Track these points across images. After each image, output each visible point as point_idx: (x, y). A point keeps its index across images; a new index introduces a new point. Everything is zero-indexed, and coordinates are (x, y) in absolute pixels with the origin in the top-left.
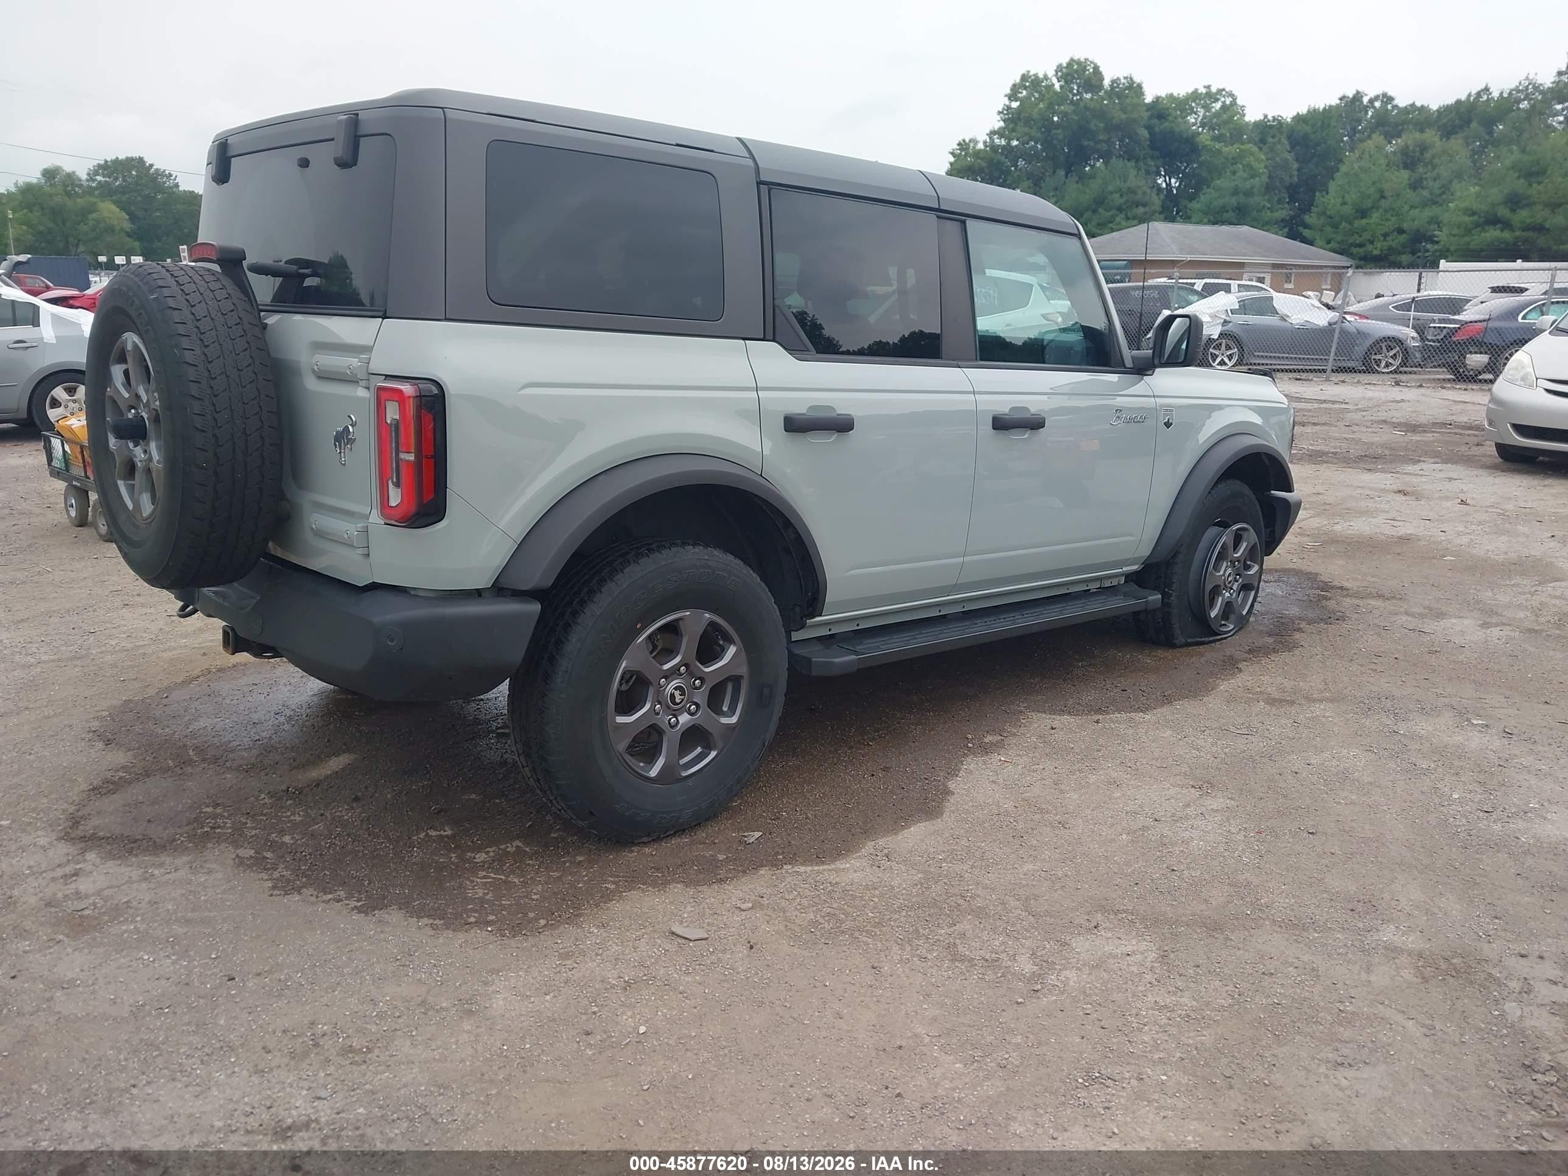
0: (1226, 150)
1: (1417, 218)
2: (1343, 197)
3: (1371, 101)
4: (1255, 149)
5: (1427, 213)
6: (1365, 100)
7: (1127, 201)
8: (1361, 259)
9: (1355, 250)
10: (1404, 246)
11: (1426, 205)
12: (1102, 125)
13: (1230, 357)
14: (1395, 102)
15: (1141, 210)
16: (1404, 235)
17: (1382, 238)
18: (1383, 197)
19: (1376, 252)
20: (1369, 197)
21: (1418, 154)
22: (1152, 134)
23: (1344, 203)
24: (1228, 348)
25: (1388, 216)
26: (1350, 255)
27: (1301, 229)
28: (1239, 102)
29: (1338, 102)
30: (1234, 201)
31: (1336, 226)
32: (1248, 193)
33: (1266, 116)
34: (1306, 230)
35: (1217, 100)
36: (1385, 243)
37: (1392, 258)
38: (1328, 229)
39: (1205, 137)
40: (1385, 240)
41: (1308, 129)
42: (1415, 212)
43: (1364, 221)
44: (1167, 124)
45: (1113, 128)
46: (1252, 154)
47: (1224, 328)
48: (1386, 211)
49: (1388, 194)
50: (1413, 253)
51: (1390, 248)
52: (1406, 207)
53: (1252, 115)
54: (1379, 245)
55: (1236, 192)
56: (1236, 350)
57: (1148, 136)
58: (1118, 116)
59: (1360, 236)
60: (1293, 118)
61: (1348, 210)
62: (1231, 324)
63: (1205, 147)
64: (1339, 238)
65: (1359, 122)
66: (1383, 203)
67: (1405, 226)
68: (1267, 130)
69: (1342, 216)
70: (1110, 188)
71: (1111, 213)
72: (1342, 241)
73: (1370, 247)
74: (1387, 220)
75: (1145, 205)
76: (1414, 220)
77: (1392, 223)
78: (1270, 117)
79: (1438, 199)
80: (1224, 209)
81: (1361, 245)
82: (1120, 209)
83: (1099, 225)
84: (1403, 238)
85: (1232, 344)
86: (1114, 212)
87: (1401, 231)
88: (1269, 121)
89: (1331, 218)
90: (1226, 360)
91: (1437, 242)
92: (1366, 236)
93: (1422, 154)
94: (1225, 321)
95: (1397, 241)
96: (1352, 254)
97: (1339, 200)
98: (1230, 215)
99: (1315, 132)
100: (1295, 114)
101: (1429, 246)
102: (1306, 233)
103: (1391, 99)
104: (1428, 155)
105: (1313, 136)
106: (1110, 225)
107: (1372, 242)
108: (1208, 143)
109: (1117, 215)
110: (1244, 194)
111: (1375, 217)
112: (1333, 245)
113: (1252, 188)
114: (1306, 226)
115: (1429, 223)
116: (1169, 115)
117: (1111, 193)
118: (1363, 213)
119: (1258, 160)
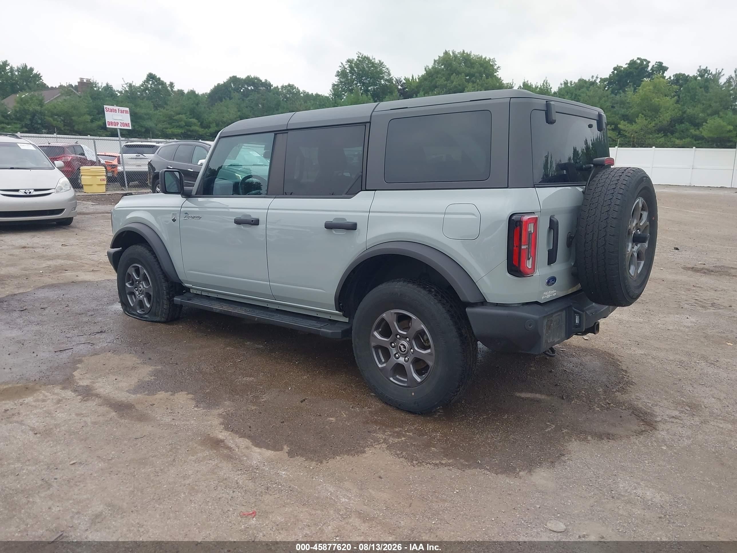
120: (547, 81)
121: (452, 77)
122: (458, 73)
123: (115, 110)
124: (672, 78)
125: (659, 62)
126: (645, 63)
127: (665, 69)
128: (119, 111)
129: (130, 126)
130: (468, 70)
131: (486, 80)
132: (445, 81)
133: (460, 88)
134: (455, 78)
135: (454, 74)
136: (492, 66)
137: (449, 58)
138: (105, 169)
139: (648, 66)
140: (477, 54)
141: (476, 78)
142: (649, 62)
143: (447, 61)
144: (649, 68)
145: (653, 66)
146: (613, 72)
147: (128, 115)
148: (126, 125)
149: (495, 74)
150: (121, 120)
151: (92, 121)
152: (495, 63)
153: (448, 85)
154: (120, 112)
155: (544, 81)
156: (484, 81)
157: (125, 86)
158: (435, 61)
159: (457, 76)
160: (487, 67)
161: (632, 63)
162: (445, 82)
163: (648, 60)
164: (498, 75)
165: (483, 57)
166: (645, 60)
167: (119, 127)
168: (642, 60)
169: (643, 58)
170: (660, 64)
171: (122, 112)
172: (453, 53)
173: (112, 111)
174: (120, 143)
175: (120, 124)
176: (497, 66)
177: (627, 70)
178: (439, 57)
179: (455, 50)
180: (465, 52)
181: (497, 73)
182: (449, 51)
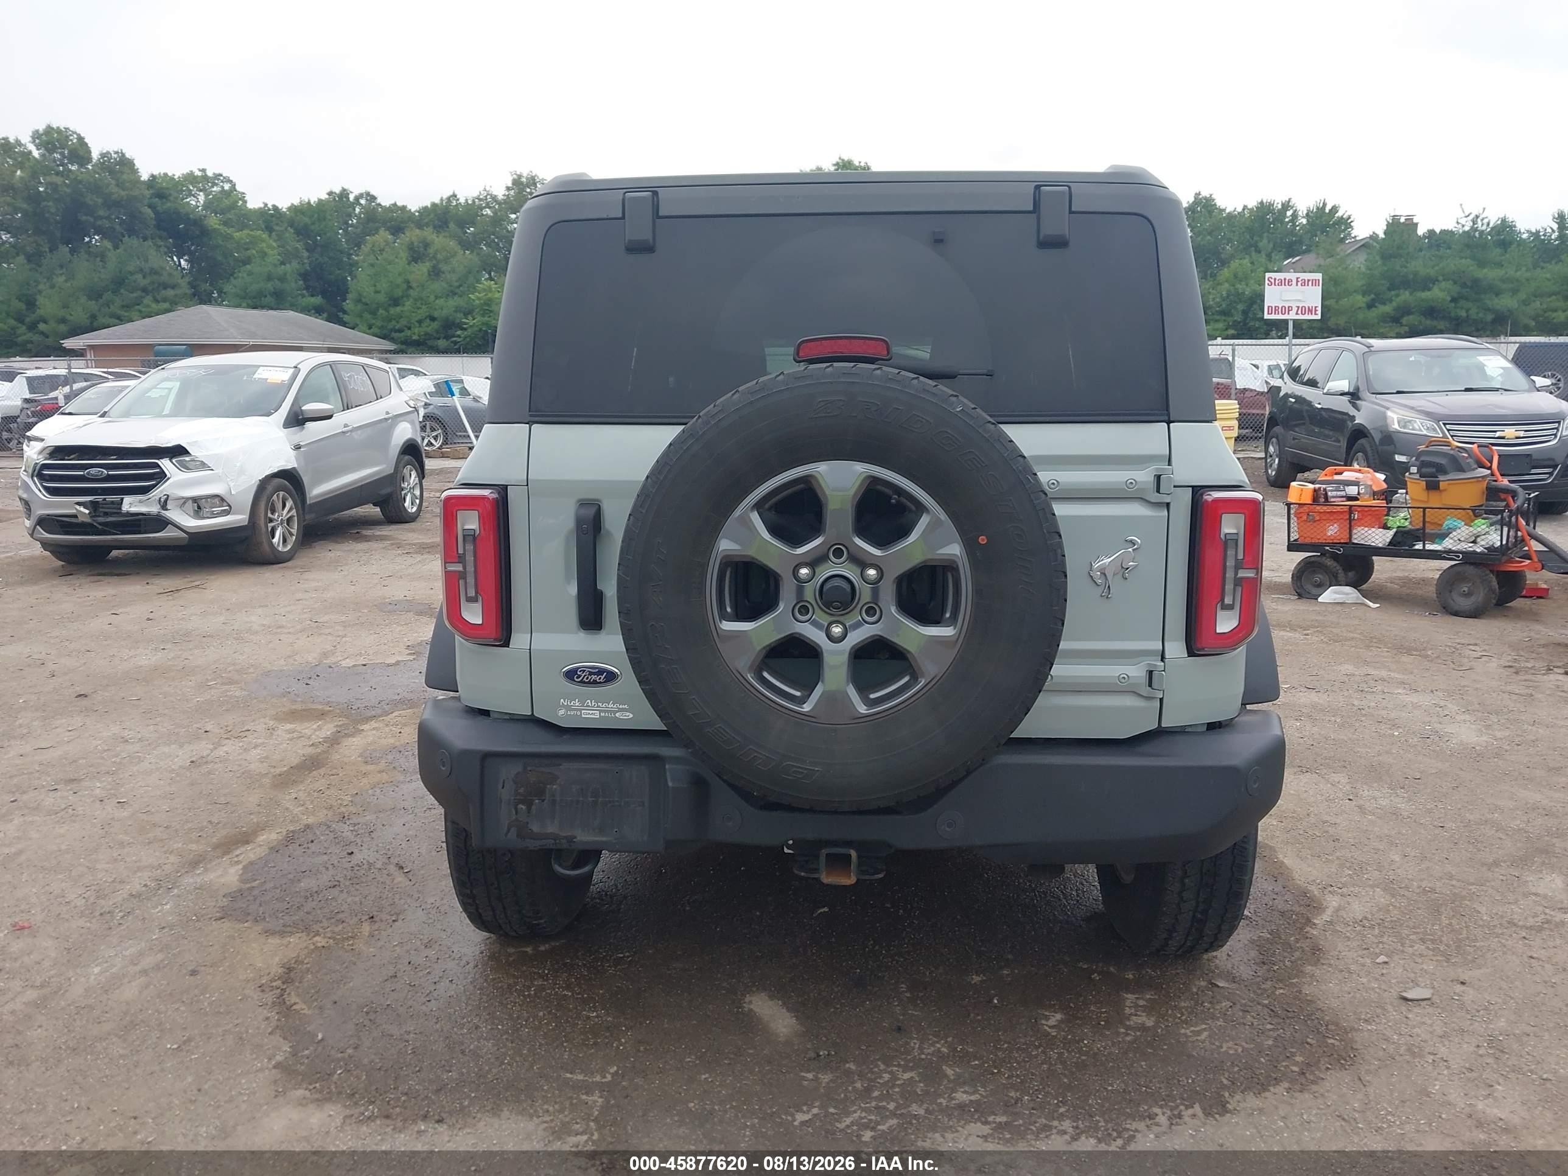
0: (237, 235)
1: (446, 307)
2: (375, 286)
3: (357, 199)
4: (265, 236)
5: (453, 302)
6: (352, 197)
7: (153, 283)
8: (402, 343)
9: (395, 335)
10: (437, 332)
11: (448, 295)
12: (100, 201)
13: (436, 438)
14: (378, 201)
15: (170, 293)
16: (436, 323)
17: (417, 324)
18: (410, 287)
19: (415, 337)
20: (398, 286)
21: (422, 249)
22: (156, 213)
23: (377, 292)
24: (433, 430)
25: (418, 304)
26: (392, 340)
27: (341, 314)
28: (238, 188)
29: (327, 196)
30: (270, 286)
31: (374, 313)
32: (282, 279)
33: (266, 205)
34: (346, 316)
35: (214, 184)
36: (421, 329)
37: (430, 343)
38: (367, 316)
39: (213, 221)
40: (420, 326)
41: (307, 220)
42: (440, 302)
43: (398, 309)
44: (169, 204)
45: (113, 204)
46: (263, 241)
47: (427, 411)
48: (416, 300)
49: (414, 285)
50: (447, 338)
51: (426, 334)
52: (432, 298)
53: (254, 203)
54: (416, 331)
55: (269, 278)
56: (440, 431)
57: (153, 215)
58: (117, 193)
59: (398, 322)
60: (289, 209)
61: (381, 298)
62: (432, 407)
63: (215, 230)
64: (379, 323)
65: (350, 216)
66: (411, 292)
67: (436, 314)
68: (270, 218)
69: (377, 304)
70: (131, 268)
71: (135, 295)
72: (382, 326)
73: (409, 333)
74: (418, 308)
75: (173, 287)
76: (442, 309)
77: (423, 312)
78: (270, 206)
79: (457, 291)
80: (261, 294)
81: (400, 331)
82: (144, 290)
83: (123, 306)
84: (435, 325)
85: (434, 424)
86: (139, 293)
87: (433, 319)
88: (269, 210)
89: (367, 304)
90: (433, 441)
91: (465, 329)
92: (403, 322)
93: (426, 250)
94: (426, 404)
95: (430, 328)
96: (393, 338)
97: (372, 289)
98: (269, 300)
99: (313, 224)
100: (289, 205)
101: (459, 332)
102: (346, 318)
103: (374, 198)
104: (431, 251)
105: (313, 227)
106: (137, 307)
107: (409, 328)
108: (217, 226)
109: (142, 297)
110: (279, 280)
111: (408, 304)
112: (375, 330)
113: (285, 274)
114: (345, 312)
115: (456, 311)
116: (170, 195)
117: (132, 274)
118: (396, 302)
119: (270, 247)
123: (1290, 281)
128: (1297, 281)
129: (1319, 312)
138: (1238, 406)
147: (1318, 290)
148: (1310, 311)
150: (1300, 301)
151: (1370, 306)
154: (1299, 284)
157: (1463, 221)
167: (1292, 316)
171: (1305, 283)
173: (1281, 283)
174: (1290, 350)
175: (1295, 309)
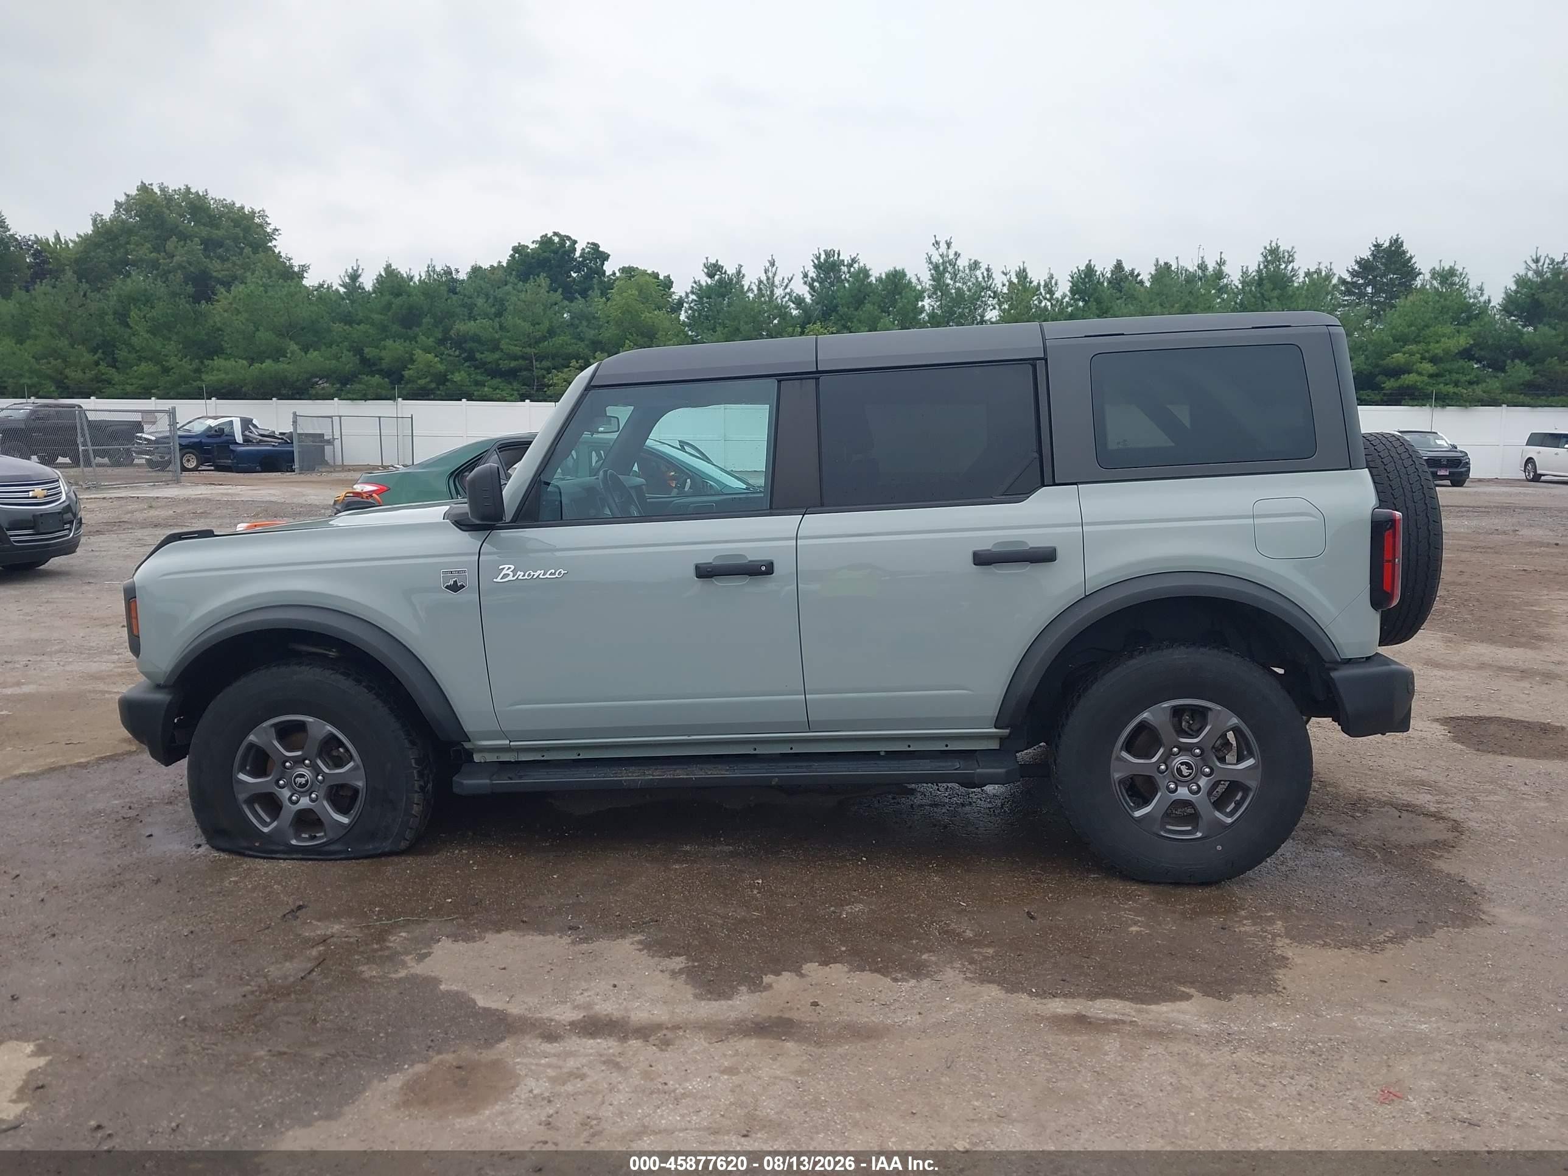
120: (434, 267)
121: (170, 245)
122: (184, 237)
124: (618, 274)
125: (594, 244)
126: (568, 243)
127: (605, 257)
130: (205, 232)
131: (252, 256)
132: (152, 252)
133: (192, 269)
134: (176, 248)
135: (174, 238)
136: (261, 226)
137: (155, 201)
139: (575, 250)
140: (219, 196)
141: (227, 250)
142: (575, 242)
143: (149, 207)
144: (578, 254)
145: (583, 249)
146: (512, 256)
149: (270, 244)
152: (267, 219)
153: (161, 261)
155: (429, 267)
156: (249, 258)
158: (117, 204)
159: (182, 243)
160: (250, 227)
161: (546, 242)
162: (153, 255)
163: (573, 238)
164: (275, 246)
165: (238, 205)
166: (569, 238)
168: (563, 238)
169: (563, 233)
170: (595, 246)
172: (162, 190)
176: (272, 227)
177: (539, 254)
178: (128, 196)
179: (165, 184)
180: (193, 190)
181: (274, 243)
182: (151, 185)
